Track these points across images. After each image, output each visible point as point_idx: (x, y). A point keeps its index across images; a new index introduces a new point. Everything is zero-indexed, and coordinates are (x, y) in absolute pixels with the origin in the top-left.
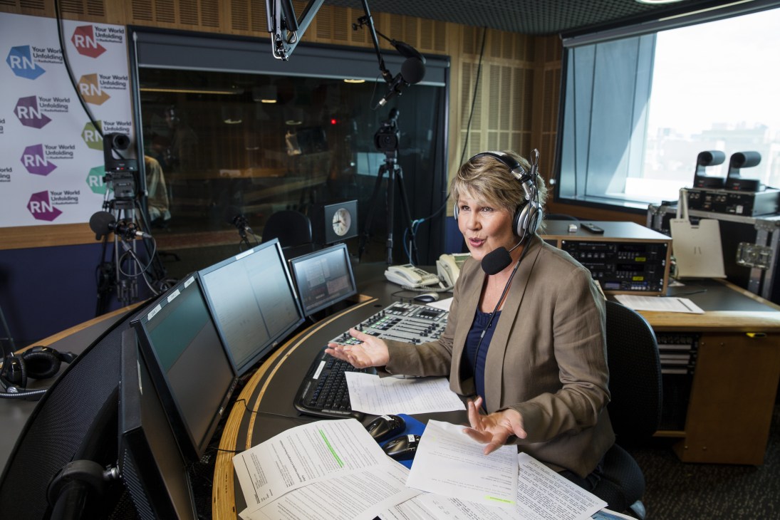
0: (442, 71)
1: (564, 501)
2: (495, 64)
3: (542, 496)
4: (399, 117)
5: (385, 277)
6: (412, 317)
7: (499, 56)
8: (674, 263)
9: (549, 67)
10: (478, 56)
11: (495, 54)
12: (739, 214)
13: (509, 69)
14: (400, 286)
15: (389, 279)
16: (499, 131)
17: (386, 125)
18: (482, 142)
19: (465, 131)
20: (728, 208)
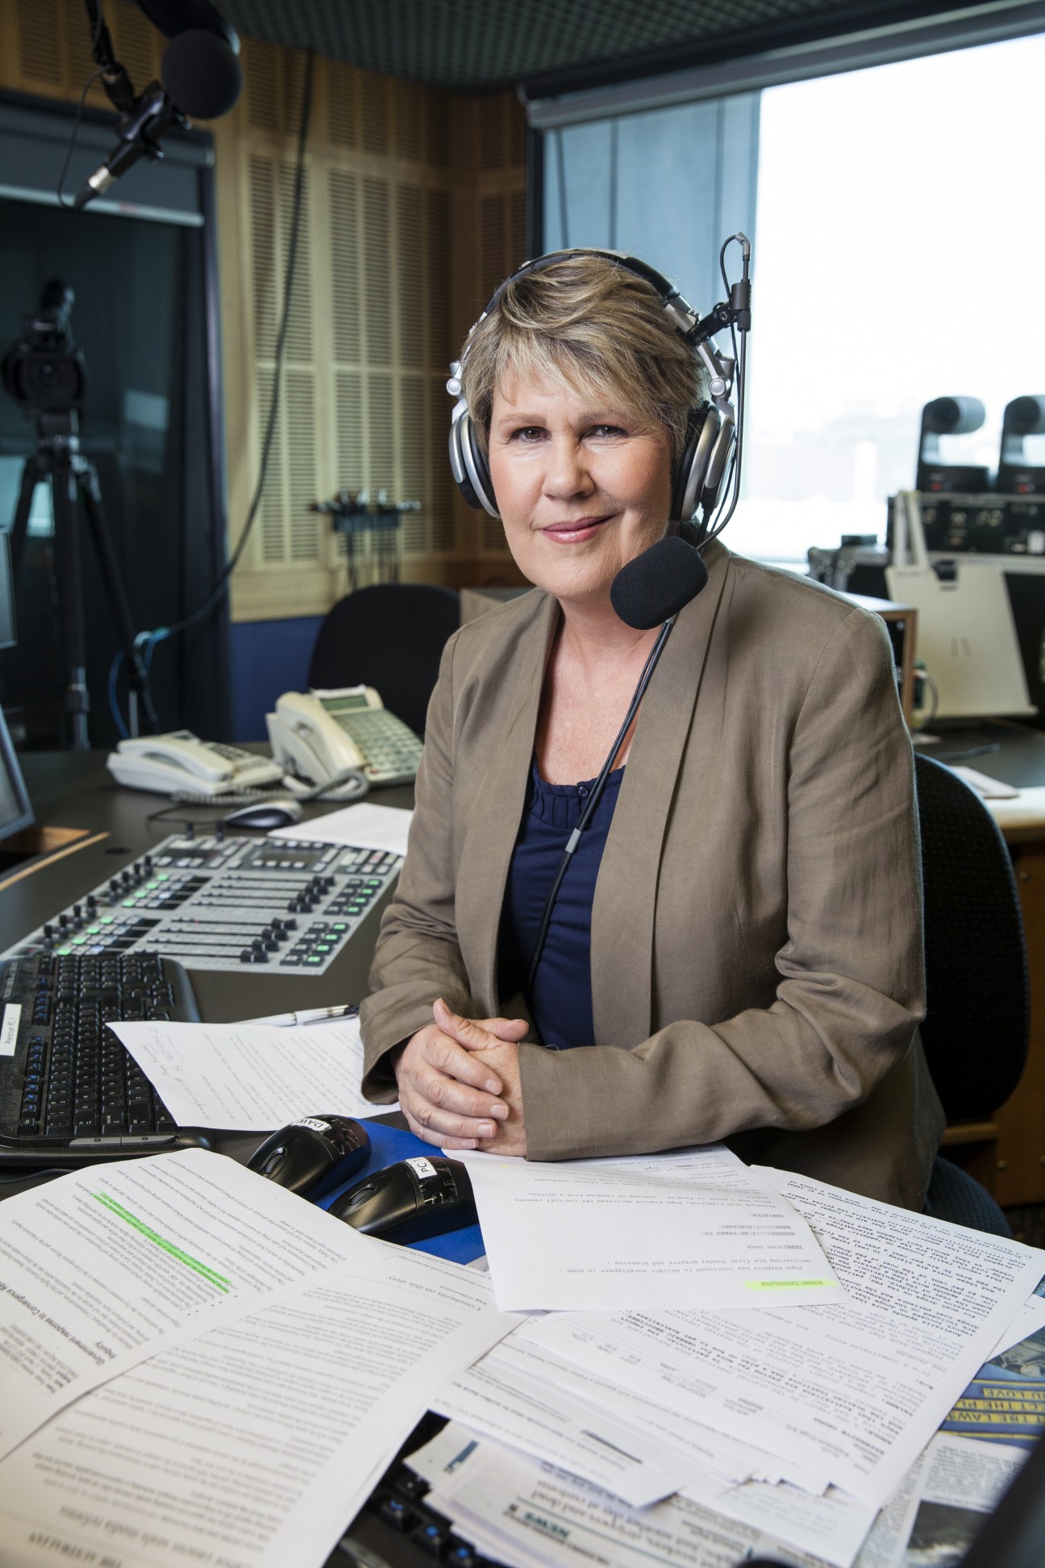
0: (189, 179)
1: (942, 1267)
2: (344, 167)
3: (874, 1263)
4: (76, 306)
5: (109, 774)
6: (239, 868)
7: (351, 143)
8: (922, 674)
9: (490, 186)
10: (294, 141)
11: (341, 136)
12: (1037, 555)
13: (382, 185)
14: (164, 796)
15: (123, 779)
16: (364, 369)
17: (40, 326)
18: (318, 400)
19: (269, 365)
20: (1008, 540)
